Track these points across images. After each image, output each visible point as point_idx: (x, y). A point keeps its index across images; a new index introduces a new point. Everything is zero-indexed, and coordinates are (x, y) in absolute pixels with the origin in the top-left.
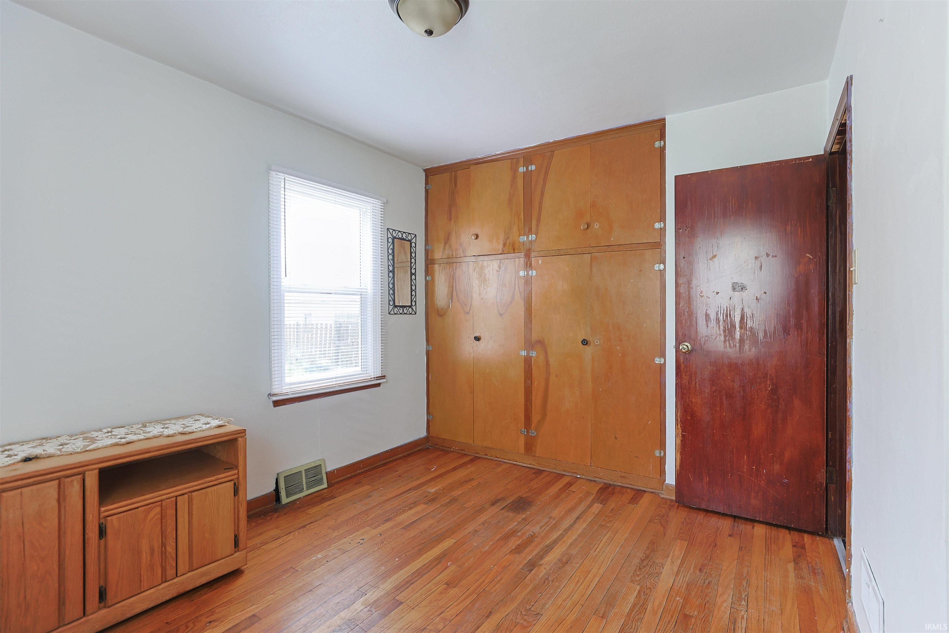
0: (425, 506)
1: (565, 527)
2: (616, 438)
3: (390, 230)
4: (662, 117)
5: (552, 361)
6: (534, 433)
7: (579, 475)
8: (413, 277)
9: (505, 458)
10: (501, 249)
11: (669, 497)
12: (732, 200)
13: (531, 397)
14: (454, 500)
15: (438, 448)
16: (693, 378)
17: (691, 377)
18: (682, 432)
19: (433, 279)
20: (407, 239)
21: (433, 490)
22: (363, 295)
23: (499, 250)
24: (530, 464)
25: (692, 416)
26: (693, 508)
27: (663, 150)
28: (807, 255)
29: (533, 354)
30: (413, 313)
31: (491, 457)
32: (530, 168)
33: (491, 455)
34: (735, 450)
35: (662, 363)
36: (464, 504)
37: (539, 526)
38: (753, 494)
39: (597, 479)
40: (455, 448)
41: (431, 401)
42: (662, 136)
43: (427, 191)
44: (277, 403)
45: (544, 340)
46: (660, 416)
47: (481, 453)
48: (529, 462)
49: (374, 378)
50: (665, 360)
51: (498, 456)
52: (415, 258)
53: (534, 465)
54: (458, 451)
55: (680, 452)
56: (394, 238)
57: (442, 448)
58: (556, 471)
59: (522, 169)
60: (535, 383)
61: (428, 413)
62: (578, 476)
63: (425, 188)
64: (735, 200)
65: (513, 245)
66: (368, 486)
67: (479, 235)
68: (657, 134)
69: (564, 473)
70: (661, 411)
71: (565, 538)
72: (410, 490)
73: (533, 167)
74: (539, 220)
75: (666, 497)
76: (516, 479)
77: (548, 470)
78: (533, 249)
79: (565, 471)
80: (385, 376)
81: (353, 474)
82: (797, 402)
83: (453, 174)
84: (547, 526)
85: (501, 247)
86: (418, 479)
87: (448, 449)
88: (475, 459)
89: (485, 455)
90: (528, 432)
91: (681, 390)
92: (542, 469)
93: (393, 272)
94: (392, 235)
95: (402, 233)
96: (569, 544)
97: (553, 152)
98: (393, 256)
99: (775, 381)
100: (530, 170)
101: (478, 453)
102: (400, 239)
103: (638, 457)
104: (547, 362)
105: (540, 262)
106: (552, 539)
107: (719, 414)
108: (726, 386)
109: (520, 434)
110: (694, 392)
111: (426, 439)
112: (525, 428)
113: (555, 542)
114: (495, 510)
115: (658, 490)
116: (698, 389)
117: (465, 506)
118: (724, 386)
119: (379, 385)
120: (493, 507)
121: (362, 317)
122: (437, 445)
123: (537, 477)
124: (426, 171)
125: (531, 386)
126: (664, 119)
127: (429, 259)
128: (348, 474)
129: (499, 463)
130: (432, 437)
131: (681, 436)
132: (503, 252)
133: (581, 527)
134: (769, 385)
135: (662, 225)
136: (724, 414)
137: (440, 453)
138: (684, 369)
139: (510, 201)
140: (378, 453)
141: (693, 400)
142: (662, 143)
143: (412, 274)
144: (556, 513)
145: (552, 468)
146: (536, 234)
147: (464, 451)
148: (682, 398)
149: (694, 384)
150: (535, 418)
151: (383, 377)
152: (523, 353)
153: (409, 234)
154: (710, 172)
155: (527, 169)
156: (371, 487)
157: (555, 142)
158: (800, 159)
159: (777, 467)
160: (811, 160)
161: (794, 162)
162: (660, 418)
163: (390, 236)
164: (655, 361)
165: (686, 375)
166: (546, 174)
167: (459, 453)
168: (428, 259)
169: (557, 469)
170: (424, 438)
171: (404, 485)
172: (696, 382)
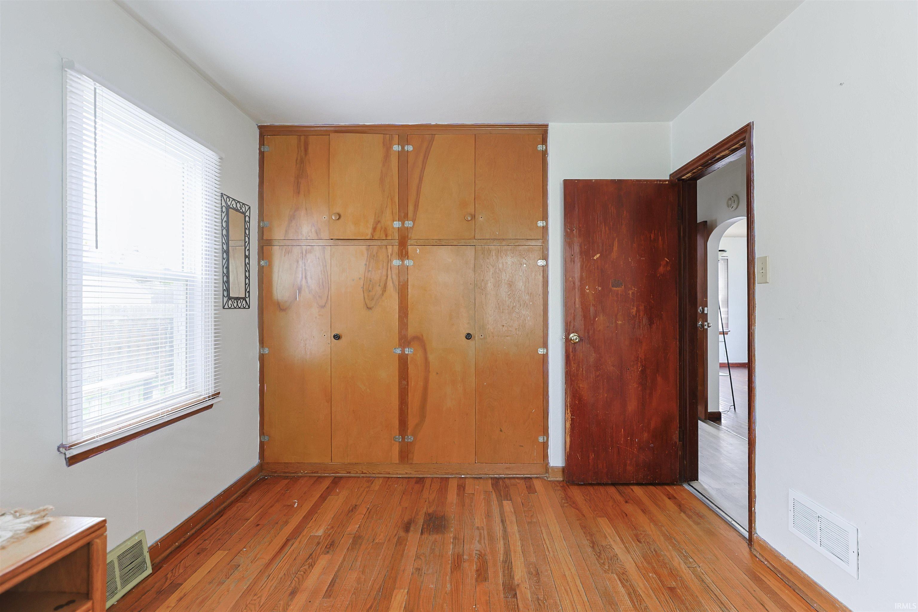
0: (328, 557)
1: (500, 534)
2: (501, 431)
3: (224, 196)
4: (546, 123)
5: (431, 357)
6: (410, 439)
7: (464, 474)
8: (247, 260)
9: (375, 472)
10: (370, 234)
11: (555, 479)
12: (611, 207)
13: (407, 400)
14: (357, 539)
15: (279, 476)
16: (581, 366)
17: (579, 364)
18: (571, 416)
19: (270, 265)
20: (241, 211)
21: (320, 533)
22: (190, 281)
23: (367, 235)
24: (406, 473)
25: (580, 400)
26: (581, 485)
27: (545, 153)
28: (666, 259)
29: (407, 351)
30: (247, 307)
31: (356, 474)
32: (406, 148)
33: (355, 472)
34: (614, 426)
35: (544, 353)
36: (374, 540)
37: (476, 542)
38: (628, 461)
39: (482, 476)
40: (304, 472)
41: (266, 419)
42: (544, 141)
43: (262, 154)
44: (72, 461)
45: (422, 336)
46: (543, 403)
47: (342, 472)
48: (404, 471)
49: (209, 397)
50: (547, 351)
51: (364, 471)
52: (248, 236)
53: (411, 474)
54: (310, 474)
55: (570, 435)
56: (228, 208)
57: (284, 475)
58: (438, 476)
59: (396, 148)
60: (412, 384)
61: (262, 433)
62: (463, 476)
63: (260, 149)
64: (613, 208)
65: (386, 230)
66: (220, 552)
67: (342, 215)
68: (540, 139)
69: (447, 476)
70: (544, 398)
71: (512, 548)
72: (288, 541)
73: (410, 148)
74: (416, 206)
75: (552, 479)
76: (404, 494)
77: (429, 476)
78: (409, 236)
79: (446, 474)
80: (219, 393)
81: (183, 539)
82: (659, 380)
83: (303, 138)
84: (484, 539)
85: (369, 231)
86: (286, 523)
87: (293, 475)
88: (336, 481)
89: (347, 473)
90: (403, 438)
91: (570, 377)
92: (421, 476)
93: (227, 252)
94: (226, 203)
95: (236, 202)
96: (521, 552)
97: (433, 135)
98: (228, 231)
99: (644, 362)
100: (407, 150)
101: (338, 473)
102: (234, 209)
103: (522, 446)
104: (426, 359)
105: (418, 251)
106: (502, 552)
107: (602, 396)
108: (607, 370)
109: (393, 442)
110: (581, 378)
111: (260, 467)
112: (400, 434)
113: (507, 553)
114: (414, 537)
115: (542, 474)
116: (584, 375)
117: (377, 541)
118: (606, 371)
119: (211, 406)
120: (411, 534)
121: (188, 313)
122: (275, 472)
123: (423, 487)
124: (261, 128)
125: (407, 387)
126: (547, 126)
127: (265, 238)
128: (175, 543)
129: (370, 480)
130: (267, 463)
131: (570, 420)
132: (373, 237)
133: (513, 529)
134: (640, 366)
135: (545, 224)
136: (606, 395)
137: (286, 481)
138: (572, 357)
139: (382, 181)
140: (209, 500)
141: (581, 386)
142: (544, 148)
143: (246, 257)
144: (479, 520)
145: (432, 473)
146: (414, 221)
147: (317, 473)
148: (571, 384)
149: (581, 371)
150: (412, 422)
151: (216, 395)
152: (399, 351)
153: (243, 204)
154: (594, 181)
155: (403, 148)
156: (226, 552)
157: (437, 126)
158: (660, 181)
159: (646, 435)
160: (667, 183)
161: (656, 183)
162: (543, 406)
163: (224, 204)
164: (539, 352)
165: (574, 363)
166: (426, 157)
167: (310, 477)
168: (262, 239)
169: (438, 473)
170: (257, 466)
171: (275, 536)
172: (583, 369)
